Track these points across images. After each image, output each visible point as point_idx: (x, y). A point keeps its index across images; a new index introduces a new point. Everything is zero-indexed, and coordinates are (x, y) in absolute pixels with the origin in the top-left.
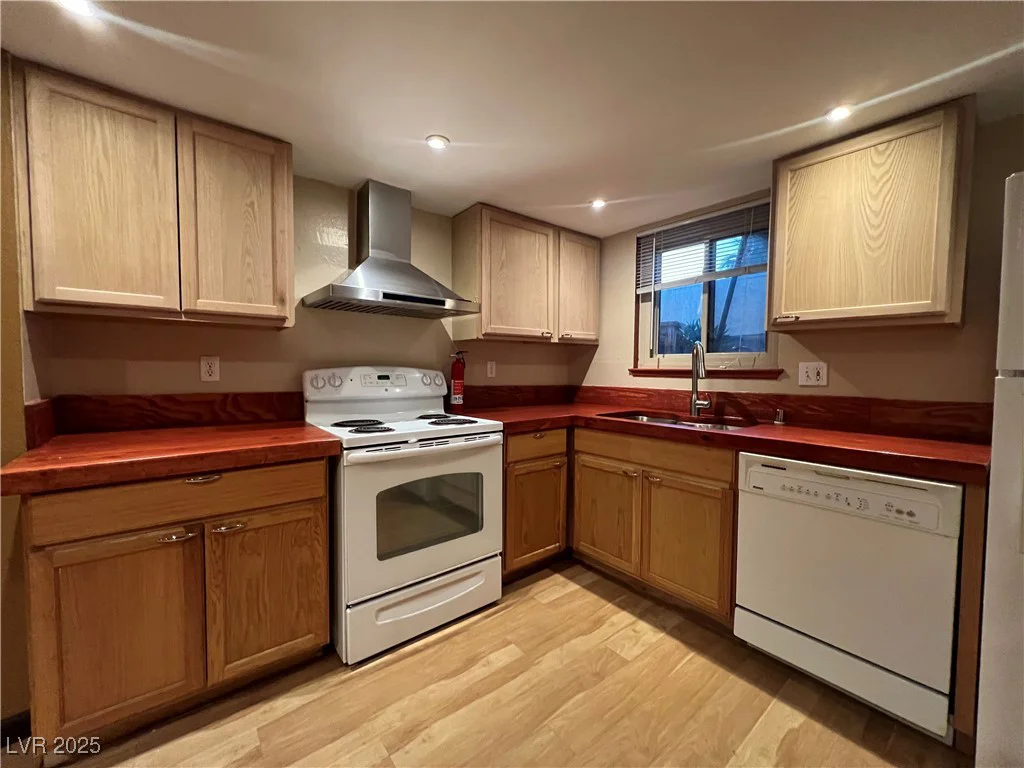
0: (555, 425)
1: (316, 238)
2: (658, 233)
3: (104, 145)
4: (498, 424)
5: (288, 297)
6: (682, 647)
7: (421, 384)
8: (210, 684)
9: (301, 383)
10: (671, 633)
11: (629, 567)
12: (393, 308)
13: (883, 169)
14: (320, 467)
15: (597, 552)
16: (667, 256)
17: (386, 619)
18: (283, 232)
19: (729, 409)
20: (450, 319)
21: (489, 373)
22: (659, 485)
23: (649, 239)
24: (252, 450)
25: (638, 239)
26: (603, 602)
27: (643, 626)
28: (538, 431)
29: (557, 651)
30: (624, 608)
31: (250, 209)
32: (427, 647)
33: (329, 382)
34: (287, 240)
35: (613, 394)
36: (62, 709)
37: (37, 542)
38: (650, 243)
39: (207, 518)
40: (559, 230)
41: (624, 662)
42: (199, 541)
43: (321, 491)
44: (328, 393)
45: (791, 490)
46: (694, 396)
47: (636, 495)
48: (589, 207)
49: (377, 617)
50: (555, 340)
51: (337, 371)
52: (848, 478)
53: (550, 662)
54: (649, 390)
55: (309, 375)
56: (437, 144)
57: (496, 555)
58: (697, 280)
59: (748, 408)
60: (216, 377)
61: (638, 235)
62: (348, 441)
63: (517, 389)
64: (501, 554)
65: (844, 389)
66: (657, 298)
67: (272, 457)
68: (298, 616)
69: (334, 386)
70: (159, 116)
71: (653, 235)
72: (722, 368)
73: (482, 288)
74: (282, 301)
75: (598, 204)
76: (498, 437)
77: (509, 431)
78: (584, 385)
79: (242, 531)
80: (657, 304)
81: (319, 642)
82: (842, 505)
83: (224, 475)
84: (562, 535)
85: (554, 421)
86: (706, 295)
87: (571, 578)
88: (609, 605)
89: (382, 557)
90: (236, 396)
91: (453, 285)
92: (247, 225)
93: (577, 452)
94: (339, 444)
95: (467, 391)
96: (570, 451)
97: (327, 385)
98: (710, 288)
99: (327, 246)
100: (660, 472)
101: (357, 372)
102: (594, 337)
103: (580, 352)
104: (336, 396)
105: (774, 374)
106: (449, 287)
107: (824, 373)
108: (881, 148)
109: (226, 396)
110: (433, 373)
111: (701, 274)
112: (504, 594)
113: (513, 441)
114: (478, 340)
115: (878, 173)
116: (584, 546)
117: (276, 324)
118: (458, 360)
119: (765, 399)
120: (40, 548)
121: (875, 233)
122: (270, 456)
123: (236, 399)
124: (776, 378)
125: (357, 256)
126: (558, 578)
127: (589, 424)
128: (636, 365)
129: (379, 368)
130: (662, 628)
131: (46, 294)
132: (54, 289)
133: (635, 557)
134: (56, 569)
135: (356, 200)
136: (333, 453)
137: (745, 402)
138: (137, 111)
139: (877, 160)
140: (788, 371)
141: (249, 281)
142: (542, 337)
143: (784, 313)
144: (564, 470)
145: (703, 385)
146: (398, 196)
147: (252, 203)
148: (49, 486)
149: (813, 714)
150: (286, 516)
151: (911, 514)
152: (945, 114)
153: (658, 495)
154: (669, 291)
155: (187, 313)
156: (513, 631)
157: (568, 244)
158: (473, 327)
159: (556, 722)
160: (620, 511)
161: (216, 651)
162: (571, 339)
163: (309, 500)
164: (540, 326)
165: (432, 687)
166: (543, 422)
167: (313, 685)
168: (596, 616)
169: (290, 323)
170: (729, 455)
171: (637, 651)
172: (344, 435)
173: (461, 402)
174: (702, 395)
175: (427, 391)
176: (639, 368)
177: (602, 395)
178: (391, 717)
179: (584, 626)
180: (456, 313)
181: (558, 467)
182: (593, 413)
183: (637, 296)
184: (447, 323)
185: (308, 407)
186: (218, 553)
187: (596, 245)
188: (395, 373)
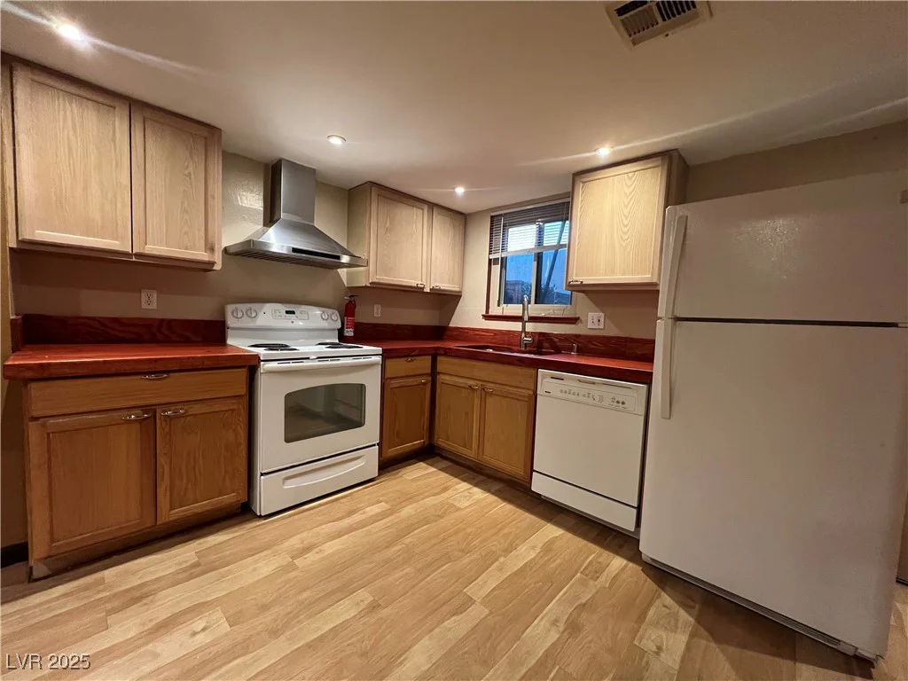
0: (422, 353)
1: (237, 201)
2: (505, 214)
3: (74, 124)
4: (379, 350)
5: (216, 246)
6: (499, 500)
7: (320, 319)
8: (158, 523)
9: (223, 313)
10: (493, 494)
11: (470, 454)
12: (298, 259)
13: (631, 189)
14: (243, 373)
15: (450, 445)
16: (512, 231)
17: (291, 485)
18: (213, 197)
19: (546, 345)
20: (345, 270)
21: (376, 314)
22: (491, 394)
23: (499, 218)
24: (192, 358)
25: (492, 217)
26: (452, 477)
27: (476, 490)
28: (409, 356)
29: (414, 505)
30: (465, 481)
31: (188, 179)
32: (320, 505)
33: (247, 313)
34: (216, 204)
35: (471, 333)
36: (51, 534)
37: (35, 414)
38: (501, 221)
39: (159, 405)
40: (432, 206)
41: (459, 509)
42: (153, 420)
43: (243, 391)
44: (246, 323)
45: (566, 392)
46: (523, 335)
47: (477, 401)
48: (454, 192)
49: (283, 483)
50: (427, 290)
51: (254, 306)
52: (594, 383)
53: (408, 511)
54: (496, 330)
55: (230, 308)
56: (336, 141)
57: (374, 445)
58: (529, 250)
59: (559, 344)
60: (154, 306)
61: (492, 214)
62: (264, 355)
63: (397, 327)
64: (378, 444)
65: (613, 332)
66: (504, 262)
67: (207, 363)
68: (224, 478)
69: (250, 317)
70: (116, 103)
71: (501, 215)
72: (543, 315)
73: (370, 248)
74: (212, 250)
75: (460, 190)
76: (379, 359)
77: (386, 355)
78: (450, 326)
79: (182, 416)
80: (504, 266)
81: (239, 499)
82: (591, 400)
83: (171, 374)
84: (426, 434)
85: (421, 349)
86: (536, 263)
87: (432, 465)
88: (456, 480)
89: (288, 440)
90: (170, 322)
91: (348, 243)
92: (184, 191)
93: (439, 373)
94: (257, 357)
95: (358, 327)
96: (434, 373)
97: (245, 315)
98: (539, 258)
99: (245, 207)
100: (492, 385)
101: (268, 307)
102: (458, 290)
103: (447, 300)
104: (251, 325)
105: (573, 321)
106: (344, 245)
107: (602, 320)
108: (630, 175)
109: (162, 321)
110: (330, 311)
111: (533, 247)
112: (379, 475)
113: (389, 363)
114: (366, 287)
115: (628, 191)
116: (441, 441)
117: (207, 267)
118: (350, 302)
119: (566, 338)
120: (35, 419)
121: (625, 230)
122: (206, 363)
123: (170, 323)
124: (574, 323)
125: (270, 218)
126: (422, 464)
127: (448, 353)
128: (487, 312)
129: (288, 305)
130: (489, 491)
131: (27, 234)
132: (33, 232)
133: (475, 445)
134: (48, 434)
135: (271, 173)
136: (253, 363)
137: (556, 340)
138: (100, 100)
139: (629, 183)
140: (582, 318)
141: (186, 233)
142: (417, 287)
143: (575, 278)
144: (429, 385)
145: (530, 327)
146: (304, 172)
147: (190, 173)
148: (46, 375)
149: (569, 529)
150: (217, 407)
151: (623, 403)
152: (662, 159)
153: (490, 400)
154: (512, 257)
155: (137, 255)
156: (383, 495)
157: (439, 217)
158: (363, 278)
159: (407, 540)
160: (467, 414)
161: (163, 501)
162: (439, 290)
163: (235, 396)
164: (415, 279)
165: (323, 526)
166: (414, 349)
167: (236, 529)
168: (445, 485)
169: (218, 267)
170: (532, 371)
171: (467, 504)
172: (262, 352)
173: (352, 334)
174: (527, 334)
175: (325, 324)
176: (490, 314)
177: (463, 334)
178: (295, 542)
179: (435, 491)
180: (349, 265)
181: (424, 384)
182: (453, 345)
183: (490, 260)
184: (343, 272)
185: (229, 332)
186: (167, 430)
187: (462, 219)
188: (298, 309)
